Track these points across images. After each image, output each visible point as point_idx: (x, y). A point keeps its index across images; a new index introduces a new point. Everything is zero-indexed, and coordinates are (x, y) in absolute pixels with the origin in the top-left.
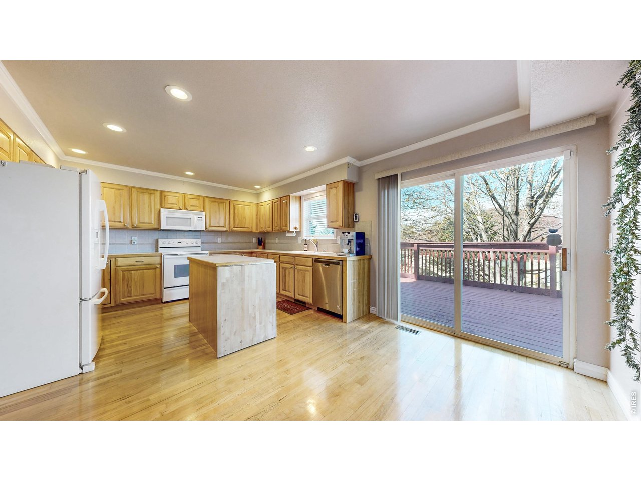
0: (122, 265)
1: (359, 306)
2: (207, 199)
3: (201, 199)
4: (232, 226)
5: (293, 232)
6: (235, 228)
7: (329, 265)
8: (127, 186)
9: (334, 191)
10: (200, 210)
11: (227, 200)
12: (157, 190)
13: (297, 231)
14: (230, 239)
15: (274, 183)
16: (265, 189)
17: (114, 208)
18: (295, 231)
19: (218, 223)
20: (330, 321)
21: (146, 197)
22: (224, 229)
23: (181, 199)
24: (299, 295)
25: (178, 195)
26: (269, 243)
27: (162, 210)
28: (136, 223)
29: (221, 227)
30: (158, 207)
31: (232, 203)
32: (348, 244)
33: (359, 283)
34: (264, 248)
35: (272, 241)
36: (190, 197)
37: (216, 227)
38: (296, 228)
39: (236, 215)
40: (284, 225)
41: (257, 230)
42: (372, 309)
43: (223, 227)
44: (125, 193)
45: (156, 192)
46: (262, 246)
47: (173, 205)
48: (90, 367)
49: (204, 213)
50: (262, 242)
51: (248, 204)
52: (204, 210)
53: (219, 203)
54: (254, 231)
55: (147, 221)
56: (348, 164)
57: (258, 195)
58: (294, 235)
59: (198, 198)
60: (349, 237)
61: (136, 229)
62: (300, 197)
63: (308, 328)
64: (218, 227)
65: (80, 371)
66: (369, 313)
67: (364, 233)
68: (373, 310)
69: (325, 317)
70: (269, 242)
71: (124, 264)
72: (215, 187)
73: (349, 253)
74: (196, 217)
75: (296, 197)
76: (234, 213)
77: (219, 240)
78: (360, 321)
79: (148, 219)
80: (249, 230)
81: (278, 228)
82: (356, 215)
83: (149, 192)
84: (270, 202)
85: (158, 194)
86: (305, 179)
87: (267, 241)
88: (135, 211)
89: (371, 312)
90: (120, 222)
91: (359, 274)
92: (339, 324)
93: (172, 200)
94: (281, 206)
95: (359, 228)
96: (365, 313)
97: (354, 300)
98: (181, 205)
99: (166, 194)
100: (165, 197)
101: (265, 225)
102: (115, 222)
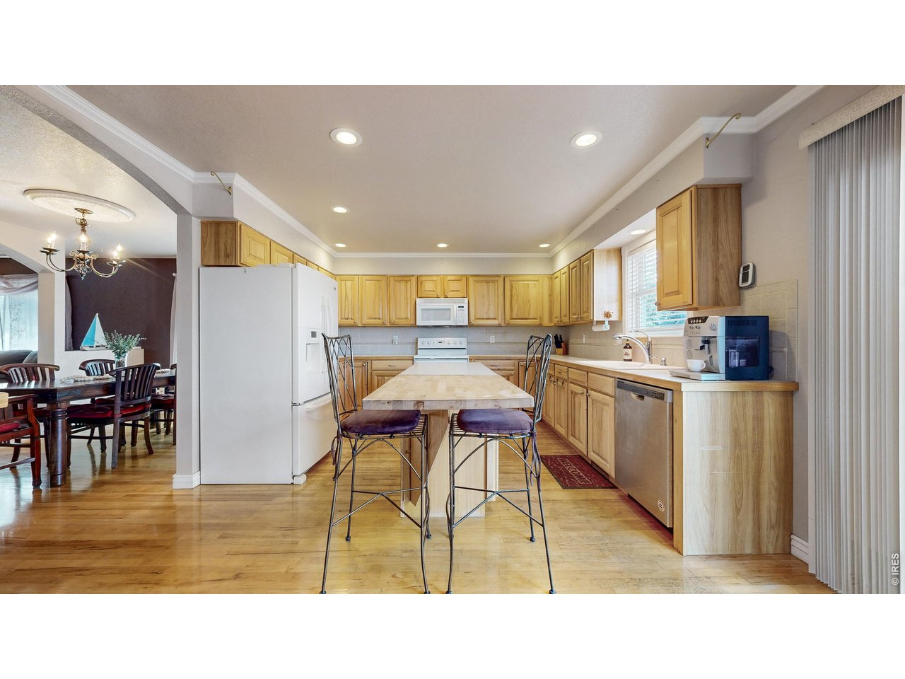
0: (378, 369)
2: (471, 279)
3: (464, 279)
4: (508, 317)
6: (513, 319)
8: (385, 276)
9: (671, 220)
10: (461, 295)
11: (499, 276)
12: (413, 276)
13: (612, 319)
14: (510, 338)
15: (571, 229)
16: (559, 247)
17: (374, 302)
18: (606, 319)
19: (486, 313)
21: (403, 284)
22: (496, 322)
23: (439, 281)
24: (593, 452)
25: (435, 278)
26: (574, 344)
27: (418, 300)
28: (393, 320)
29: (492, 319)
30: (414, 296)
31: (507, 279)
34: (566, 353)
35: (578, 341)
36: (449, 278)
37: (483, 319)
38: (608, 315)
39: (514, 299)
41: (551, 321)
43: (495, 319)
44: (383, 283)
45: (412, 278)
46: (561, 349)
47: (430, 293)
49: (466, 299)
50: (562, 342)
51: (536, 278)
52: (467, 296)
53: (487, 282)
54: (546, 322)
55: (403, 316)
57: (552, 259)
58: (605, 328)
59: (460, 278)
61: (394, 326)
62: (620, 249)
64: (487, 319)
67: (768, 318)
70: (575, 342)
72: (482, 259)
74: (456, 306)
75: (608, 251)
76: (512, 296)
77: (492, 339)
79: (403, 314)
80: (537, 322)
81: (576, 316)
82: (747, 267)
83: (406, 279)
84: (567, 268)
85: (414, 280)
87: (571, 341)
88: (392, 305)
90: (379, 318)
93: (428, 286)
94: (581, 273)
98: (439, 292)
99: (423, 278)
100: (421, 283)
101: (561, 314)
102: (375, 318)
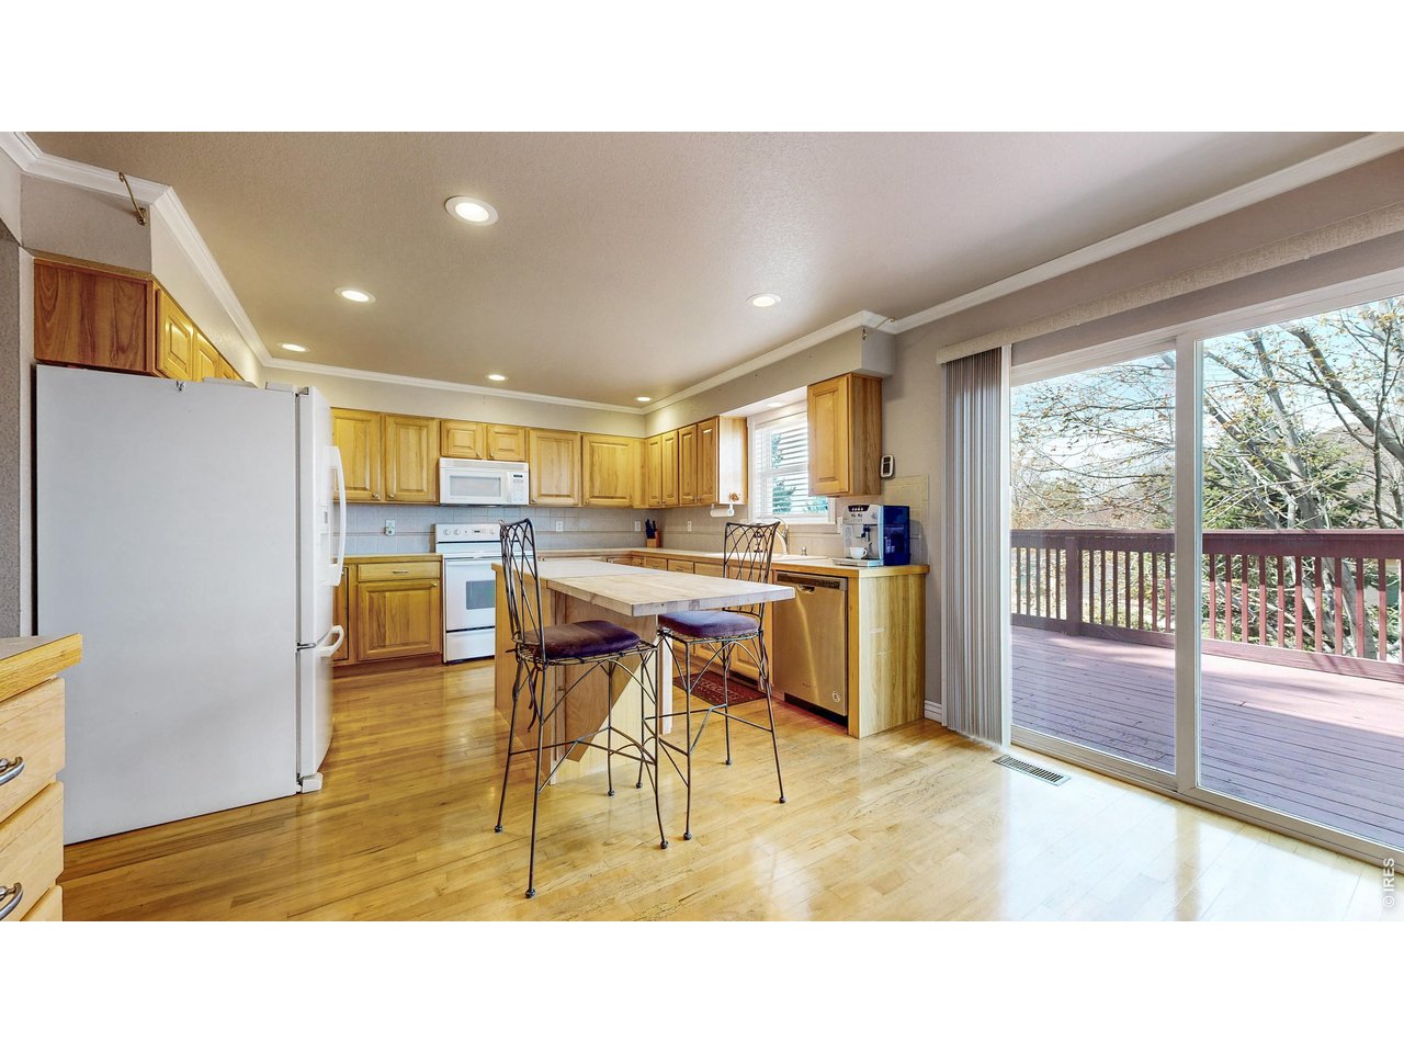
0: (369, 579)
1: (893, 698)
2: (533, 434)
3: (521, 432)
4: (587, 495)
5: (727, 506)
6: (593, 497)
7: (812, 589)
8: (377, 413)
9: (826, 402)
10: (517, 458)
11: (575, 433)
12: (433, 419)
13: (737, 502)
14: (584, 524)
15: (681, 387)
16: (661, 404)
17: (354, 459)
18: (732, 503)
19: (557, 487)
20: (814, 731)
21: (412, 433)
22: (570, 501)
23: (479, 433)
24: (740, 660)
25: (474, 427)
26: (671, 533)
27: (443, 461)
28: (394, 491)
29: (564, 496)
30: (435, 453)
31: (586, 439)
32: (863, 535)
33: (893, 638)
34: (660, 545)
35: (679, 529)
36: (497, 429)
37: (551, 496)
38: (734, 497)
39: (596, 468)
40: (705, 489)
41: (643, 502)
42: (930, 708)
43: (568, 496)
44: (373, 427)
45: (430, 423)
46: (655, 540)
47: (465, 450)
48: (315, 783)
49: (526, 465)
50: (655, 530)
51: (622, 441)
52: (527, 459)
53: (557, 440)
54: (637, 504)
55: (413, 486)
56: (864, 330)
57: (646, 418)
58: (730, 513)
59: (514, 430)
60: (866, 518)
61: (393, 503)
62: (745, 420)
63: (758, 743)
64: (557, 496)
65: (298, 788)
66: (922, 717)
67: (908, 508)
68: (934, 711)
69: (803, 719)
70: (671, 531)
71: (374, 578)
72: (550, 405)
73: (867, 558)
74: (510, 475)
75: (734, 420)
76: (592, 465)
77: (559, 526)
78: (898, 736)
79: (414, 481)
80: (625, 502)
82: (888, 459)
83: (417, 422)
84: (673, 434)
85: (434, 426)
86: (756, 374)
87: (666, 529)
88: (392, 465)
89: (928, 714)
90: (365, 489)
91: (892, 614)
92: (840, 740)
93: (461, 438)
94: (699, 442)
95: (894, 494)
96: (912, 717)
97: (879, 680)
98: (480, 450)
99: (451, 425)
100: (448, 432)
101: (662, 491)
102: (355, 489)
